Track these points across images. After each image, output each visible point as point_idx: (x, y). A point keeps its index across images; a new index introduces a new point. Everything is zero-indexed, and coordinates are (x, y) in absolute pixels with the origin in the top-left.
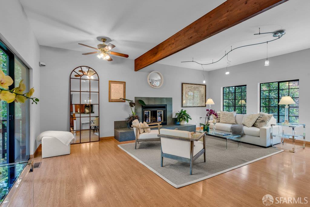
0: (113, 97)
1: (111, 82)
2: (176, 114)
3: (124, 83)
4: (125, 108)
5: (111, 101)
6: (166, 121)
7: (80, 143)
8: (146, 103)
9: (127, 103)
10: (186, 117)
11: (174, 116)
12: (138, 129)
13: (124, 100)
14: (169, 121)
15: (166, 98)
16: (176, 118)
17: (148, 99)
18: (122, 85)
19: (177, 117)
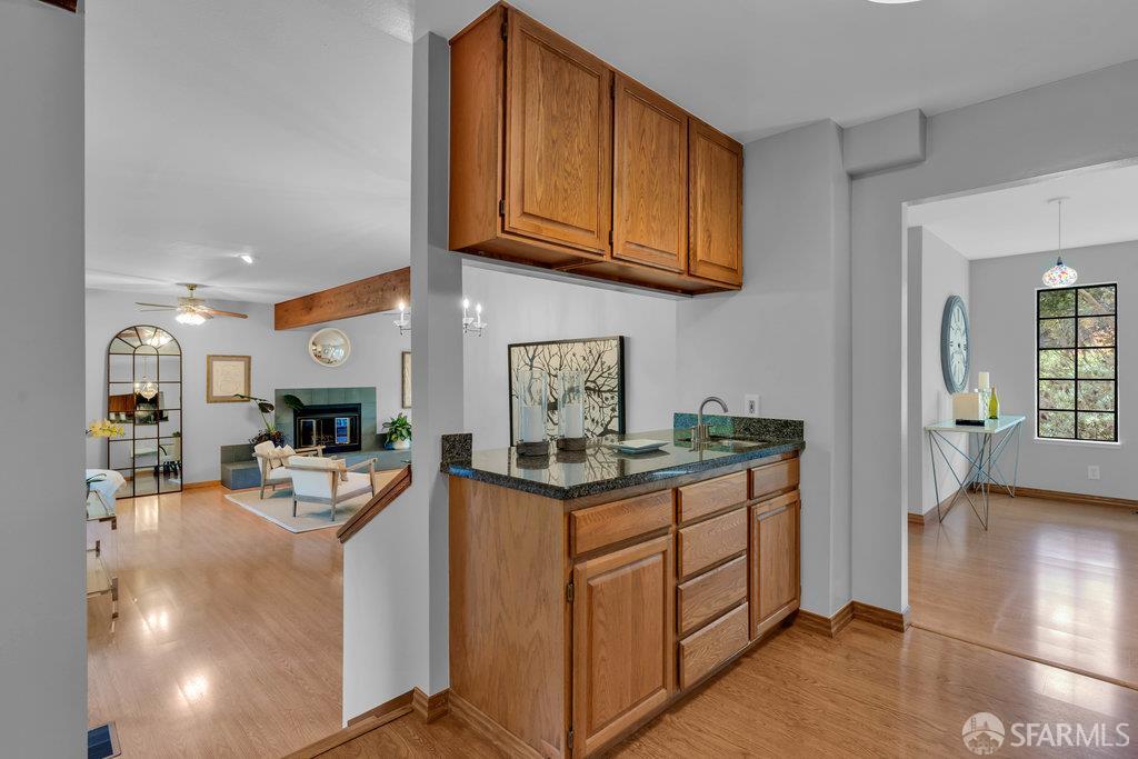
0: (217, 392)
1: (211, 359)
2: (385, 425)
3: (248, 360)
4: (250, 418)
5: (211, 399)
6: (360, 441)
7: (134, 496)
8: (305, 401)
9: (254, 404)
10: (404, 432)
11: (380, 430)
12: (266, 460)
13: (245, 398)
14: (366, 441)
15: (360, 390)
16: (385, 435)
17: (311, 392)
18: (241, 365)
19: (387, 430)
